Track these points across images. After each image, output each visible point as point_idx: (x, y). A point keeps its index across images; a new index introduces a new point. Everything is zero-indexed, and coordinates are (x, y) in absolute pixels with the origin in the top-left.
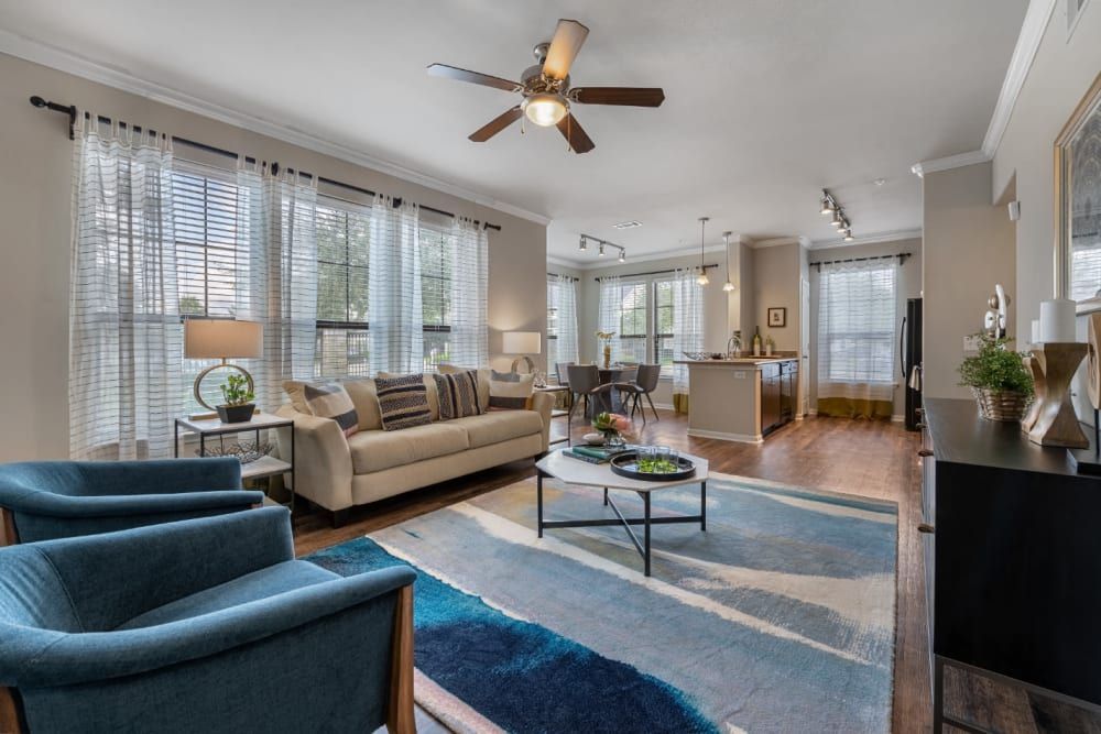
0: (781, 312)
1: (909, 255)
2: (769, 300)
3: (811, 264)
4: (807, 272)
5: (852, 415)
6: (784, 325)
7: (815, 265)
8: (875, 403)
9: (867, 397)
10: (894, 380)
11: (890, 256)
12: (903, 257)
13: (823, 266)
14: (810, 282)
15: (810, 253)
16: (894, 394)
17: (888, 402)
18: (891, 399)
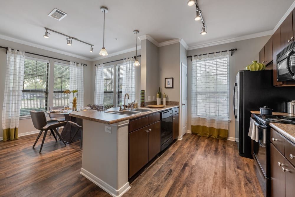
0: (170, 80)
1: (236, 49)
2: (166, 73)
3: (188, 57)
4: (186, 61)
5: (208, 136)
6: (172, 87)
7: (189, 57)
8: (219, 130)
9: (215, 126)
10: (229, 118)
11: (226, 51)
12: (233, 51)
13: (193, 58)
14: (188, 66)
15: (187, 52)
16: (229, 125)
17: (226, 130)
18: (227, 129)
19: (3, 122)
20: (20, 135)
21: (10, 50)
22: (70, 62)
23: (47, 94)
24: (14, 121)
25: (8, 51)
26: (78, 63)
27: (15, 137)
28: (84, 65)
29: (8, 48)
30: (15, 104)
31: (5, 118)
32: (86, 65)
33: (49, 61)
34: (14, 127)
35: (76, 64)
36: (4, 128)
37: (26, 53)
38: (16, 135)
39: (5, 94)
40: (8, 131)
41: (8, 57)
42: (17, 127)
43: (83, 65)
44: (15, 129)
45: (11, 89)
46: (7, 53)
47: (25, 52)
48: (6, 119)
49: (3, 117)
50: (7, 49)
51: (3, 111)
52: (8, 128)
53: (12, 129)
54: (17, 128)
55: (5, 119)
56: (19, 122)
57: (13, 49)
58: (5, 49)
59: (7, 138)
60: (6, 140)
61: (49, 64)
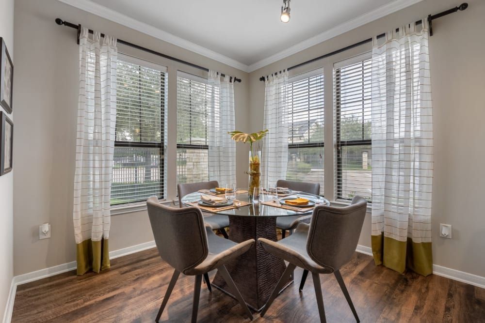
19: (75, 225)
20: (113, 254)
21: (85, 34)
22: (208, 70)
23: (163, 150)
24: (100, 221)
25: (81, 34)
26: (223, 75)
27: (103, 263)
28: (236, 79)
29: (80, 25)
30: (101, 174)
31: (80, 213)
32: (239, 81)
33: (166, 68)
34: (100, 239)
35: (219, 76)
36: (79, 239)
37: (119, 43)
38: (104, 258)
39: (77, 148)
40: (88, 244)
41: (81, 51)
42: (107, 236)
43: (233, 80)
44: (103, 241)
45: (91, 136)
46: (78, 43)
47: (119, 41)
48: (82, 215)
49: (74, 210)
50: (78, 28)
51: (75, 196)
52: (87, 239)
53: (96, 243)
54: (107, 240)
55: (80, 216)
56: (110, 224)
57: (91, 32)
58: (75, 30)
59: (86, 267)
60: (83, 270)
61: (166, 76)
